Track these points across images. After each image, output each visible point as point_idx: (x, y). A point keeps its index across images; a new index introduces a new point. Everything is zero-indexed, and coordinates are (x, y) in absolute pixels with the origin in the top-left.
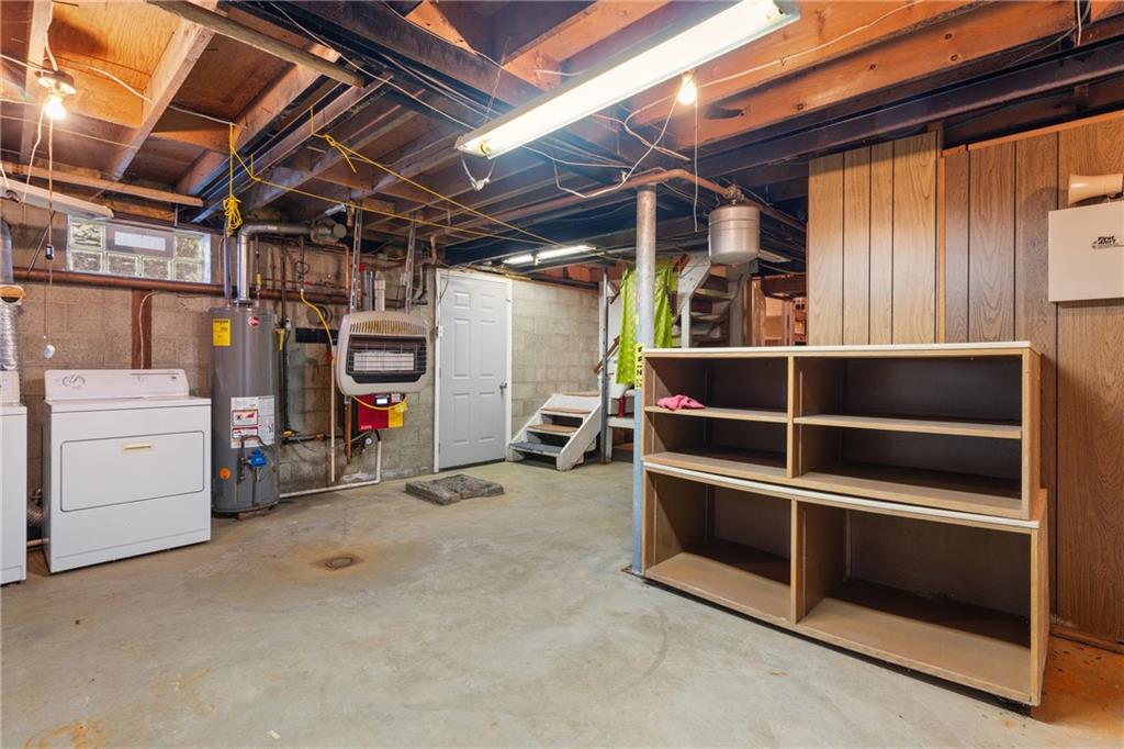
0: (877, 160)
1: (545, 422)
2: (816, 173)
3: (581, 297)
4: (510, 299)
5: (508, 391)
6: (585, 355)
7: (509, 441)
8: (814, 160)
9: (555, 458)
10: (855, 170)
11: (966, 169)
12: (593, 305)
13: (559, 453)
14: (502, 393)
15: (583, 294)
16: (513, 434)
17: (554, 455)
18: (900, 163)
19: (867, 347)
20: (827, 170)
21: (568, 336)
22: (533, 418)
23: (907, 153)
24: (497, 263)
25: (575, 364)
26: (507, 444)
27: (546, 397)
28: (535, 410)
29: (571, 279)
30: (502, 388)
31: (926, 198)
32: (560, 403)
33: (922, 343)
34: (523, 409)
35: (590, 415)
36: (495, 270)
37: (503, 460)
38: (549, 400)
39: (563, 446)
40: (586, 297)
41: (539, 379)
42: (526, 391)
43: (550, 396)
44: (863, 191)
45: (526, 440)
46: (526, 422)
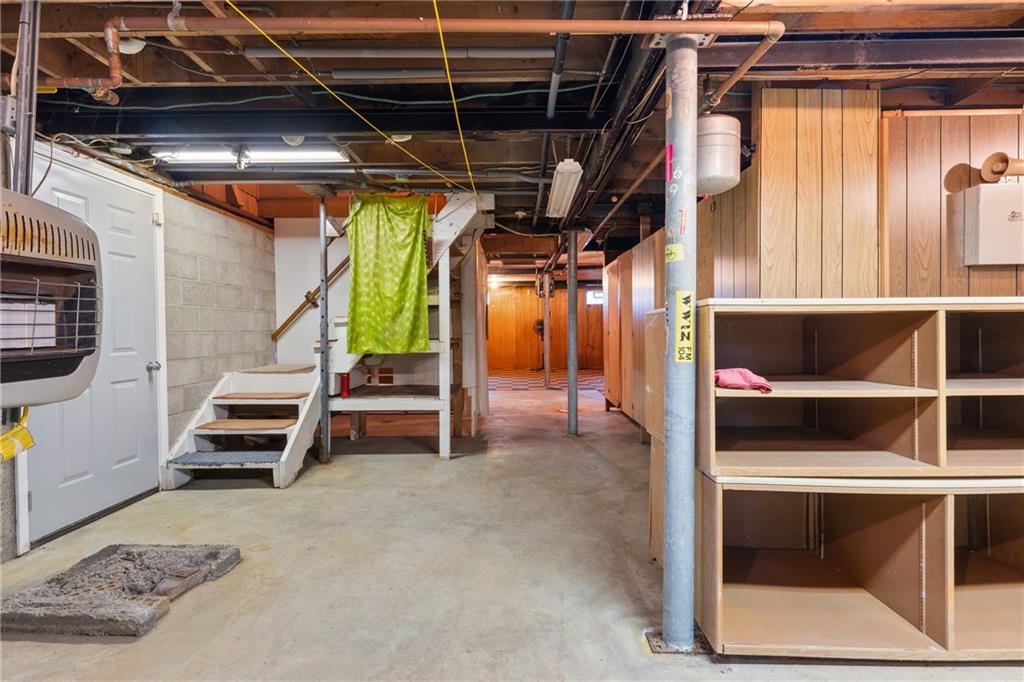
0: (828, 106)
1: (219, 417)
2: (769, 106)
3: (255, 235)
4: (161, 221)
5: (162, 376)
6: (262, 315)
7: (165, 455)
8: (767, 90)
9: (270, 471)
10: (807, 110)
11: (904, 133)
12: (269, 248)
13: (278, 461)
14: (151, 378)
15: (258, 232)
16: (171, 443)
17: (267, 466)
18: (849, 114)
19: (818, 301)
20: (780, 104)
21: (240, 289)
22: (200, 413)
23: (854, 105)
24: (141, 154)
25: (251, 328)
26: (162, 461)
27: (215, 379)
28: (202, 400)
29: (239, 207)
30: (149, 369)
31: (870, 155)
32: (239, 385)
33: (867, 297)
34: (184, 403)
35: (310, 399)
36: (130, 167)
37: (156, 490)
38: (220, 385)
39: (282, 449)
40: (261, 235)
41: (205, 353)
42: (188, 372)
43: (221, 377)
44: (816, 135)
45: (193, 449)
46: (188, 420)
